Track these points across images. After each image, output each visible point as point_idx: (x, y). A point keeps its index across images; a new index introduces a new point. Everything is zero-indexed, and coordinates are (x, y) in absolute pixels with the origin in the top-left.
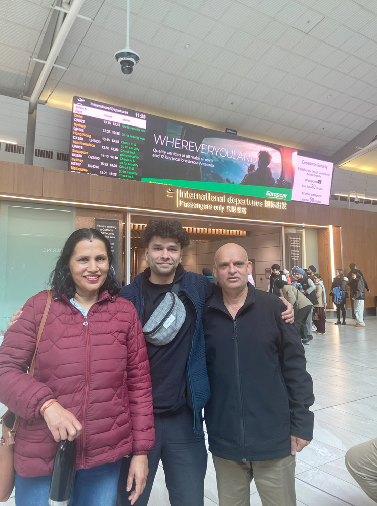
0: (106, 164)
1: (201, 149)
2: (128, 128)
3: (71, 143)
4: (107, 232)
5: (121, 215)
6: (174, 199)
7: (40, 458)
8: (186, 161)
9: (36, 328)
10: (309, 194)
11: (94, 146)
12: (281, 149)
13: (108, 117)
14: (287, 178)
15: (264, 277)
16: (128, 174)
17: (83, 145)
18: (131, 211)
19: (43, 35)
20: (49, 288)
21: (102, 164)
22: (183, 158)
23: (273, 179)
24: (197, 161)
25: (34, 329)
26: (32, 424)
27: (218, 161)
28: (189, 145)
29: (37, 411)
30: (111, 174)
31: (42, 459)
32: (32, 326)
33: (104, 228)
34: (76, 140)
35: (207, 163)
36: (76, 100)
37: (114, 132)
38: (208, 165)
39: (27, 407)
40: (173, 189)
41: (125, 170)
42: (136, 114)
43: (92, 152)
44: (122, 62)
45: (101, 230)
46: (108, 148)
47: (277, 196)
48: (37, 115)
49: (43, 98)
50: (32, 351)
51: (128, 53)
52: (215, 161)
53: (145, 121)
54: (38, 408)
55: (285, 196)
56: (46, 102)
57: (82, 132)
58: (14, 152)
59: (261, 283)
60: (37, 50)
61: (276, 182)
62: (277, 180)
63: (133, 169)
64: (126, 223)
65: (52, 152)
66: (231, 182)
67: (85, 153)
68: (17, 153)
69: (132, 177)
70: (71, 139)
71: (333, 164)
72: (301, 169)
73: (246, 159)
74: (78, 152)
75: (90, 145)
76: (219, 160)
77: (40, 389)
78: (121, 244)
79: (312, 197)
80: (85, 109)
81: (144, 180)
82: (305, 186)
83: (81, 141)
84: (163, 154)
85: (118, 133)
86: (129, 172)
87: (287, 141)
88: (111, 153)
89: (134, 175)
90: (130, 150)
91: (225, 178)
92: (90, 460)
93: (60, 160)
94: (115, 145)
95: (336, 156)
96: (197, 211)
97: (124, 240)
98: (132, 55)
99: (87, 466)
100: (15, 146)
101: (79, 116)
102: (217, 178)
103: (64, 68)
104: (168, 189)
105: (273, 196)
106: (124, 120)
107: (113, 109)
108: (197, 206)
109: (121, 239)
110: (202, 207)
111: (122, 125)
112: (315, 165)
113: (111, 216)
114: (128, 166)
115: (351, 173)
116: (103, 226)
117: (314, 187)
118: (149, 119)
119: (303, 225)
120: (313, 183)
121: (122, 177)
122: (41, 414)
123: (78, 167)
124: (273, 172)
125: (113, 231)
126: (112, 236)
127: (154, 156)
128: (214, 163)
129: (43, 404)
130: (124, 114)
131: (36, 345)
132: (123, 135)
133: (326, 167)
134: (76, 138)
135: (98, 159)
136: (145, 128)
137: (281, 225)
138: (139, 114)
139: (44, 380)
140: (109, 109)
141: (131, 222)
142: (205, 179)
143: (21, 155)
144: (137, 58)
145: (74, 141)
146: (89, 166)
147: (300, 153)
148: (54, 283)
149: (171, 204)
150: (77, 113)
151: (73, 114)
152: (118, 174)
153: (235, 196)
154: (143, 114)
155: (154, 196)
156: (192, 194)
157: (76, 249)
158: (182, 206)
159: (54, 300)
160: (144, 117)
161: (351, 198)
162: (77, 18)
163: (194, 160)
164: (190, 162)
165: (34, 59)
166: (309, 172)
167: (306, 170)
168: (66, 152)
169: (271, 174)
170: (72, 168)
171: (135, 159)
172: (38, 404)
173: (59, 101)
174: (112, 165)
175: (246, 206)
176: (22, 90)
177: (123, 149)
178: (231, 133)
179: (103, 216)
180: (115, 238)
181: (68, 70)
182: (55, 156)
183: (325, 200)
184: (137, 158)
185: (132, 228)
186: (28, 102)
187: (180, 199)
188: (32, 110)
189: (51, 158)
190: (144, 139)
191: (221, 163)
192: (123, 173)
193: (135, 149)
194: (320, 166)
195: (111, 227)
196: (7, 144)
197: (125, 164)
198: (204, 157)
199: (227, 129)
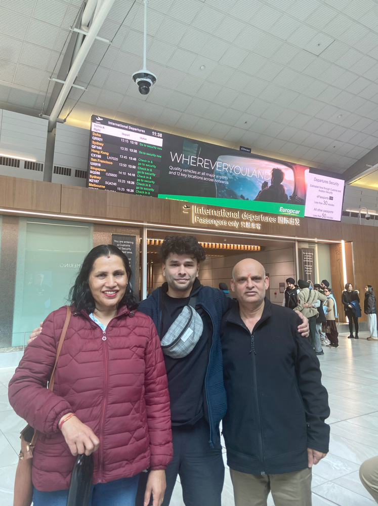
0: (124, 181)
1: (216, 166)
2: (145, 146)
3: (89, 161)
4: (124, 247)
5: (138, 231)
6: (189, 216)
7: (58, 472)
8: (202, 178)
9: (55, 343)
10: (321, 211)
11: (112, 163)
12: (294, 167)
13: (126, 135)
14: (299, 195)
15: (278, 292)
16: (145, 191)
17: (101, 163)
18: (148, 227)
19: (62, 56)
20: (69, 304)
21: (119, 181)
22: (199, 175)
23: (286, 196)
24: (212, 178)
25: (54, 344)
26: (50, 438)
27: (232, 178)
28: (204, 163)
29: (55, 424)
30: (128, 190)
31: (60, 473)
32: (52, 341)
33: (121, 243)
34: (94, 158)
35: (222, 180)
36: (94, 119)
37: (131, 150)
38: (223, 182)
39: (45, 421)
40: (189, 205)
41: (142, 186)
42: (153, 132)
43: (110, 169)
44: (139, 83)
45: (118, 245)
46: (125, 165)
47: (290, 212)
48: (56, 133)
49: (62, 117)
50: (52, 366)
51: (145, 74)
52: (230, 178)
53: (162, 140)
54: (56, 422)
55: (297, 212)
56: (65, 120)
57: (100, 150)
58: (33, 169)
59: (276, 297)
60: (57, 71)
61: (289, 198)
62: (290, 197)
63: (150, 186)
64: (143, 238)
65: (70, 169)
66: (246, 198)
67: (103, 170)
68: (36, 170)
69: (149, 193)
70: (89, 157)
71: (344, 181)
72: (313, 186)
73: (260, 176)
74: (96, 169)
75: (108, 163)
76: (234, 177)
77: (59, 403)
78: (138, 259)
79: (325, 213)
80: (103, 127)
81: (160, 196)
82: (317, 203)
83: (99, 158)
84: (179, 171)
85: (136, 151)
86: (146, 189)
87: (299, 159)
88: (128, 170)
89: (151, 192)
90: (147, 167)
91: (239, 194)
92: (108, 474)
93: (78, 177)
94: (133, 163)
95: (347, 174)
96: (213, 227)
97: (141, 255)
98: (148, 76)
99: (104, 480)
100: (34, 163)
101: (97, 135)
102: (231, 195)
103: (83, 88)
104: (183, 205)
105: (286, 212)
106: (141, 138)
107: (131, 128)
108: (212, 222)
109: (137, 254)
110: (217, 223)
111: (139, 143)
112: (327, 182)
113: (127, 232)
114: (146, 183)
115: (361, 190)
116: (120, 242)
117: (325, 203)
118: (166, 137)
119: (316, 240)
120: (325, 200)
121: (139, 194)
122: (59, 427)
123: (96, 184)
124: (286, 188)
125: (129, 246)
126: (129, 251)
127: (170, 173)
128: (229, 180)
129: (60, 418)
130: (141, 133)
131: (55, 360)
132: (141, 152)
133: (337, 184)
134: (95, 156)
135: (116, 176)
136: (161, 146)
137: (295, 240)
138: (155, 133)
139: (63, 394)
140: (126, 127)
141: (148, 237)
142: (220, 195)
143: (40, 172)
144: (154, 79)
145: (92, 158)
146: (107, 183)
147: (312, 171)
148: (74, 299)
149: (187, 220)
150: (95, 131)
151: (91, 132)
152: (135, 191)
153: (249, 212)
154: (160, 132)
155: (170, 212)
156: (208, 210)
157: (94, 265)
158: (198, 222)
159: (74, 316)
160: (161, 135)
161: (361, 214)
162: (96, 40)
163: (209, 177)
164: (205, 179)
165: (54, 79)
166: (321, 189)
167: (318, 187)
168: (84, 169)
169: (284, 191)
170: (90, 185)
171: (152, 176)
172: (56, 417)
173: (79, 120)
174: (129, 182)
175: (260, 222)
176: (42, 109)
177: (140, 166)
178: (245, 151)
179: (120, 232)
180: (131, 253)
181: (86, 90)
182: (73, 173)
183: (337, 216)
184: (154, 175)
185: (149, 244)
186: (48, 121)
187: (196, 215)
188: (51, 128)
189: (70, 175)
190: (161, 157)
191: (235, 180)
192: (140, 190)
193: (152, 166)
194: (331, 183)
195: (129, 242)
196: (26, 162)
197: (142, 181)
198: (219, 174)
199: (241, 147)
